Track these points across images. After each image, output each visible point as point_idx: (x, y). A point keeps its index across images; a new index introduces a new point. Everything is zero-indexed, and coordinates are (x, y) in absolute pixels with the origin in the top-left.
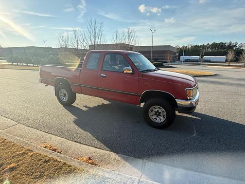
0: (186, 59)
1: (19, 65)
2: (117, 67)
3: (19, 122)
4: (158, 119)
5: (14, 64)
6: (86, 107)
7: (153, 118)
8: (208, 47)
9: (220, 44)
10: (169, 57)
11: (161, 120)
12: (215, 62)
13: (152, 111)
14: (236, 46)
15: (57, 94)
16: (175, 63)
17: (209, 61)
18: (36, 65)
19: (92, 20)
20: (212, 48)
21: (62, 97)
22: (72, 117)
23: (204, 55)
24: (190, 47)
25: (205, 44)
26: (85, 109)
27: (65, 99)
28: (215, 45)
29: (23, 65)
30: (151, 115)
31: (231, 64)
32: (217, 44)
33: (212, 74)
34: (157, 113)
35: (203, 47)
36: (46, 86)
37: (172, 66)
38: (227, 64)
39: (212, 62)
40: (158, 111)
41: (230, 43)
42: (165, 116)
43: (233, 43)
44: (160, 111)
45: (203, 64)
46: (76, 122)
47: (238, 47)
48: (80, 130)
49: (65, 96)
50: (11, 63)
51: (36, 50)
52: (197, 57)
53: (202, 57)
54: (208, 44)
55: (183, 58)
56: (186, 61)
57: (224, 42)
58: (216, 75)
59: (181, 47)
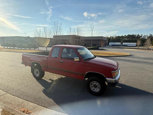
0: (113, 44)
1: (9, 48)
2: (70, 55)
3: (7, 92)
4: (96, 89)
5: (5, 47)
6: (50, 80)
7: (92, 89)
8: (125, 37)
9: (132, 35)
10: (102, 43)
11: (97, 90)
12: (130, 46)
13: (92, 84)
14: (141, 36)
15: (32, 71)
16: (106, 47)
17: (126, 46)
18: (20, 48)
19: (56, 22)
20: (128, 38)
21: (36, 73)
22: (41, 88)
24: (114, 37)
25: (124, 36)
26: (50, 81)
27: (38, 75)
28: (129, 36)
29: (11, 49)
30: (91, 87)
31: (140, 48)
32: (130, 35)
33: (128, 54)
34: (95, 86)
35: (122, 37)
36: (26, 66)
37: (104, 49)
38: (137, 48)
39: (128, 46)
40: (95, 84)
41: (138, 35)
42: (100, 88)
43: (140, 35)
44: (96, 85)
45: (123, 48)
46: (44, 91)
47: (143, 37)
48: (47, 97)
49: (37, 73)
50: (3, 47)
51: (20, 39)
52: (119, 43)
53: (122, 43)
54: (125, 36)
55: (111, 44)
56: (113, 45)
57: (135, 35)
58: (130, 55)
59: (109, 37)
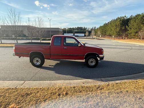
8: (75, 29)
9: (80, 28)
12: (80, 37)
13: (89, 61)
14: (87, 29)
17: (78, 36)
20: (77, 29)
23: (75, 33)
24: (67, 29)
25: (74, 28)
28: (78, 28)
30: (89, 63)
34: (92, 62)
38: (85, 37)
41: (85, 27)
53: (74, 34)
59: (63, 28)
